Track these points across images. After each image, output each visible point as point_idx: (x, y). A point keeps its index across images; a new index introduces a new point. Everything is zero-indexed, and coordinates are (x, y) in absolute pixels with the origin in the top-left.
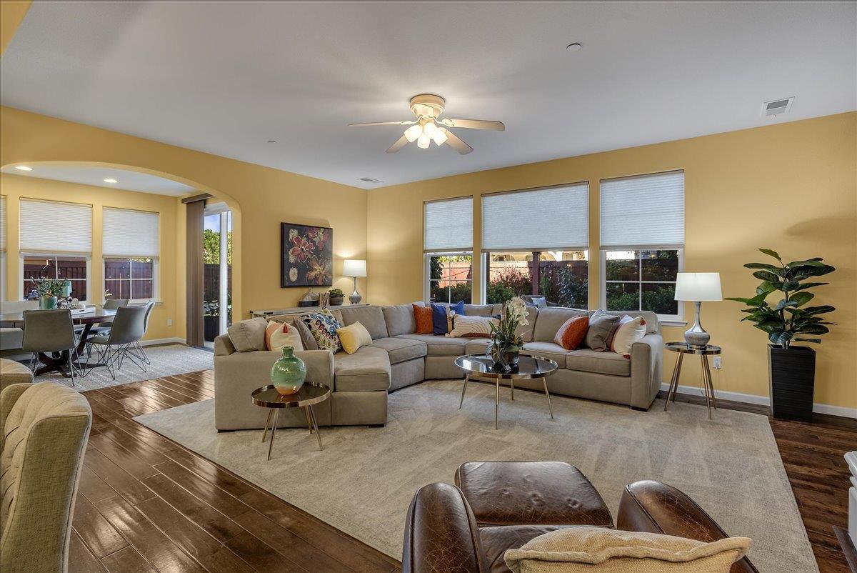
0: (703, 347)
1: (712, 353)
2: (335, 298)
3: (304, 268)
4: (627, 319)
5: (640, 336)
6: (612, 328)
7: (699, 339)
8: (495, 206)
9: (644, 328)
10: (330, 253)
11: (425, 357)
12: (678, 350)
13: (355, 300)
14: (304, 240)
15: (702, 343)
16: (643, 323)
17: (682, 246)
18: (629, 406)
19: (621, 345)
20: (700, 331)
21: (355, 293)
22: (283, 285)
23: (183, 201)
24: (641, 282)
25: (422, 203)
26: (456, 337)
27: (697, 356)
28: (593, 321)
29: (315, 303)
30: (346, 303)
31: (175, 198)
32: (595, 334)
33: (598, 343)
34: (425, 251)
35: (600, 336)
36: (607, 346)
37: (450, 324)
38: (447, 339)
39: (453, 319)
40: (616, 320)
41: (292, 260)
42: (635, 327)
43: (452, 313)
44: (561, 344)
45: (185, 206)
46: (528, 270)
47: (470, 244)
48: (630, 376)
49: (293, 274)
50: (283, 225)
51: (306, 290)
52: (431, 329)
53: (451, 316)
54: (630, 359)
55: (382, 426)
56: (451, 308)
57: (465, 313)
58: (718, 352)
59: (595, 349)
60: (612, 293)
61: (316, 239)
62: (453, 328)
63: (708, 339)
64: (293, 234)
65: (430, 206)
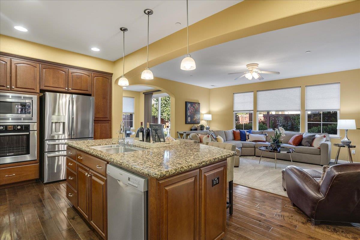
0: (349, 145)
1: (352, 147)
2: (202, 128)
3: (192, 117)
4: (318, 136)
5: (323, 141)
6: (312, 139)
7: (347, 142)
8: (262, 95)
9: (325, 139)
10: (199, 112)
11: (241, 148)
12: (339, 146)
13: (208, 129)
14: (192, 107)
15: (348, 144)
16: (325, 137)
17: (339, 110)
18: (320, 165)
19: (316, 144)
20: (347, 140)
21: (208, 126)
22: (186, 123)
23: (143, 93)
24: (322, 123)
25: (233, 94)
26: (250, 141)
27: (346, 148)
28: (304, 136)
29: (196, 129)
30: (205, 130)
31: (139, 92)
32: (306, 141)
33: (307, 143)
34: (234, 111)
35: (307, 141)
36: (310, 145)
37: (247, 137)
38: (247, 142)
39: (248, 135)
40: (314, 136)
41: (189, 114)
42: (321, 138)
43: (248, 133)
44: (292, 144)
45: (144, 95)
46: (263, 118)
47: (252, 109)
48: (320, 155)
49: (189, 119)
50: (186, 102)
51: (193, 125)
52: (240, 138)
53: (248, 134)
54: (320, 149)
55: (238, 167)
56: (247, 132)
57: (252, 133)
58: (355, 147)
59: (306, 146)
60: (310, 126)
61: (195, 107)
62: (248, 138)
63: (350, 142)
64: (189, 105)
65: (236, 95)
